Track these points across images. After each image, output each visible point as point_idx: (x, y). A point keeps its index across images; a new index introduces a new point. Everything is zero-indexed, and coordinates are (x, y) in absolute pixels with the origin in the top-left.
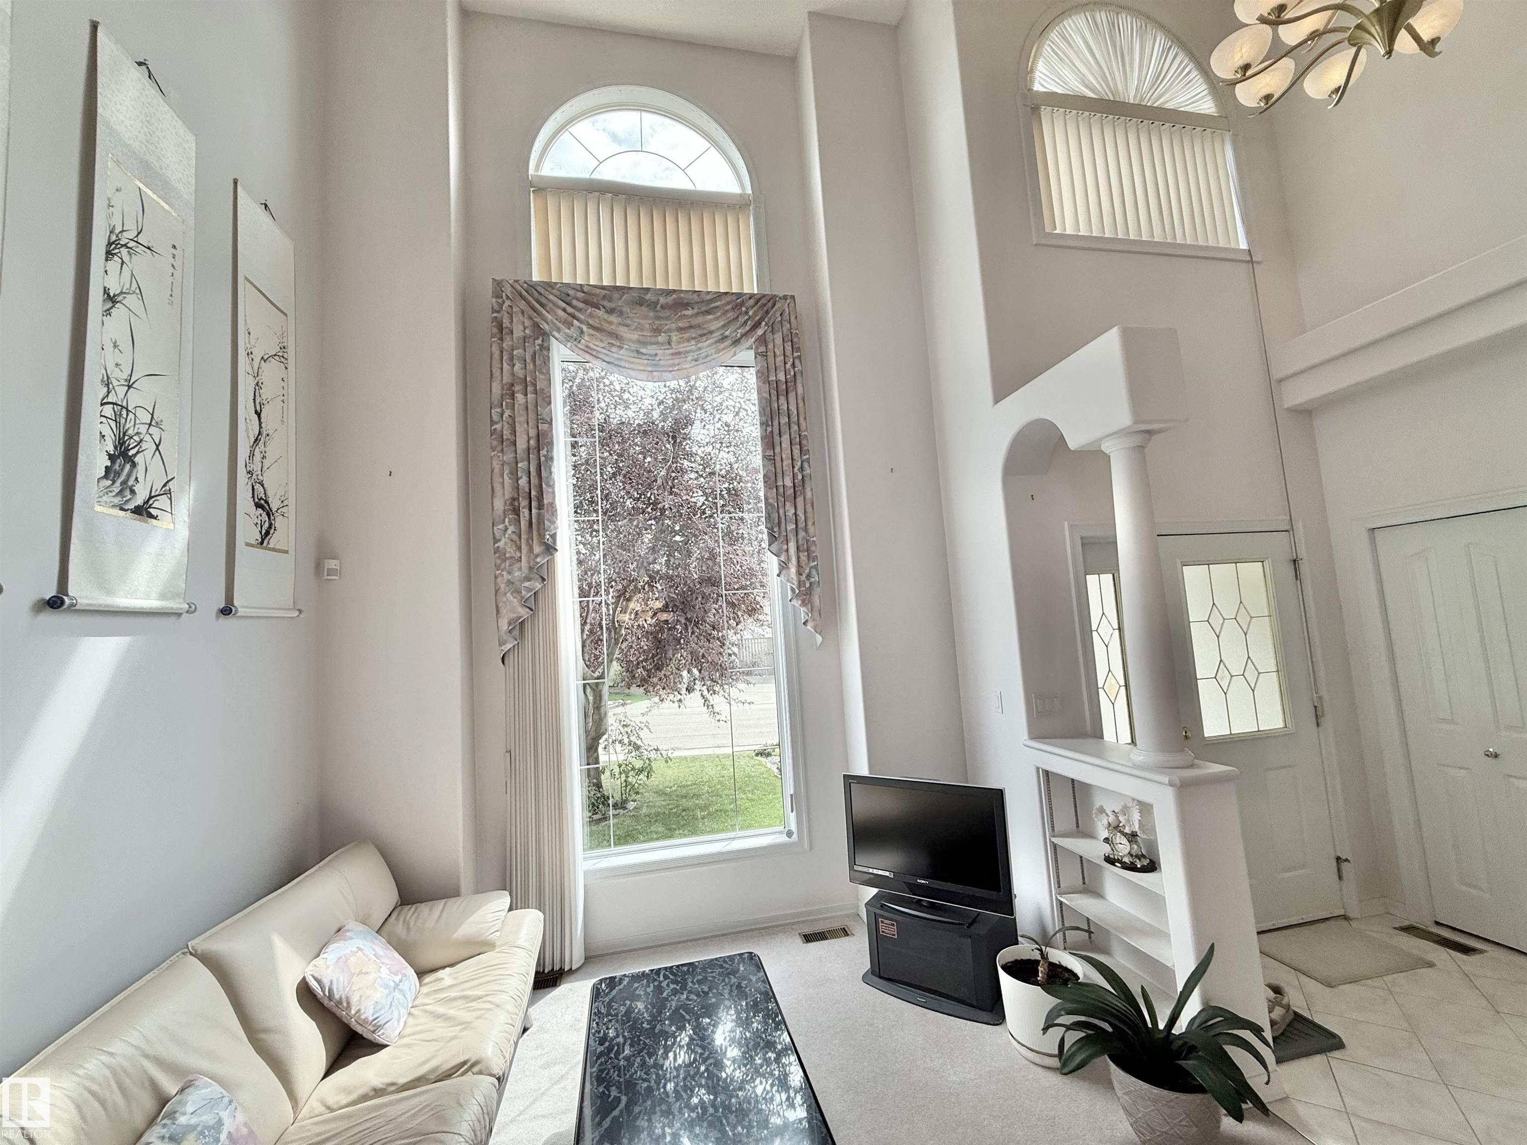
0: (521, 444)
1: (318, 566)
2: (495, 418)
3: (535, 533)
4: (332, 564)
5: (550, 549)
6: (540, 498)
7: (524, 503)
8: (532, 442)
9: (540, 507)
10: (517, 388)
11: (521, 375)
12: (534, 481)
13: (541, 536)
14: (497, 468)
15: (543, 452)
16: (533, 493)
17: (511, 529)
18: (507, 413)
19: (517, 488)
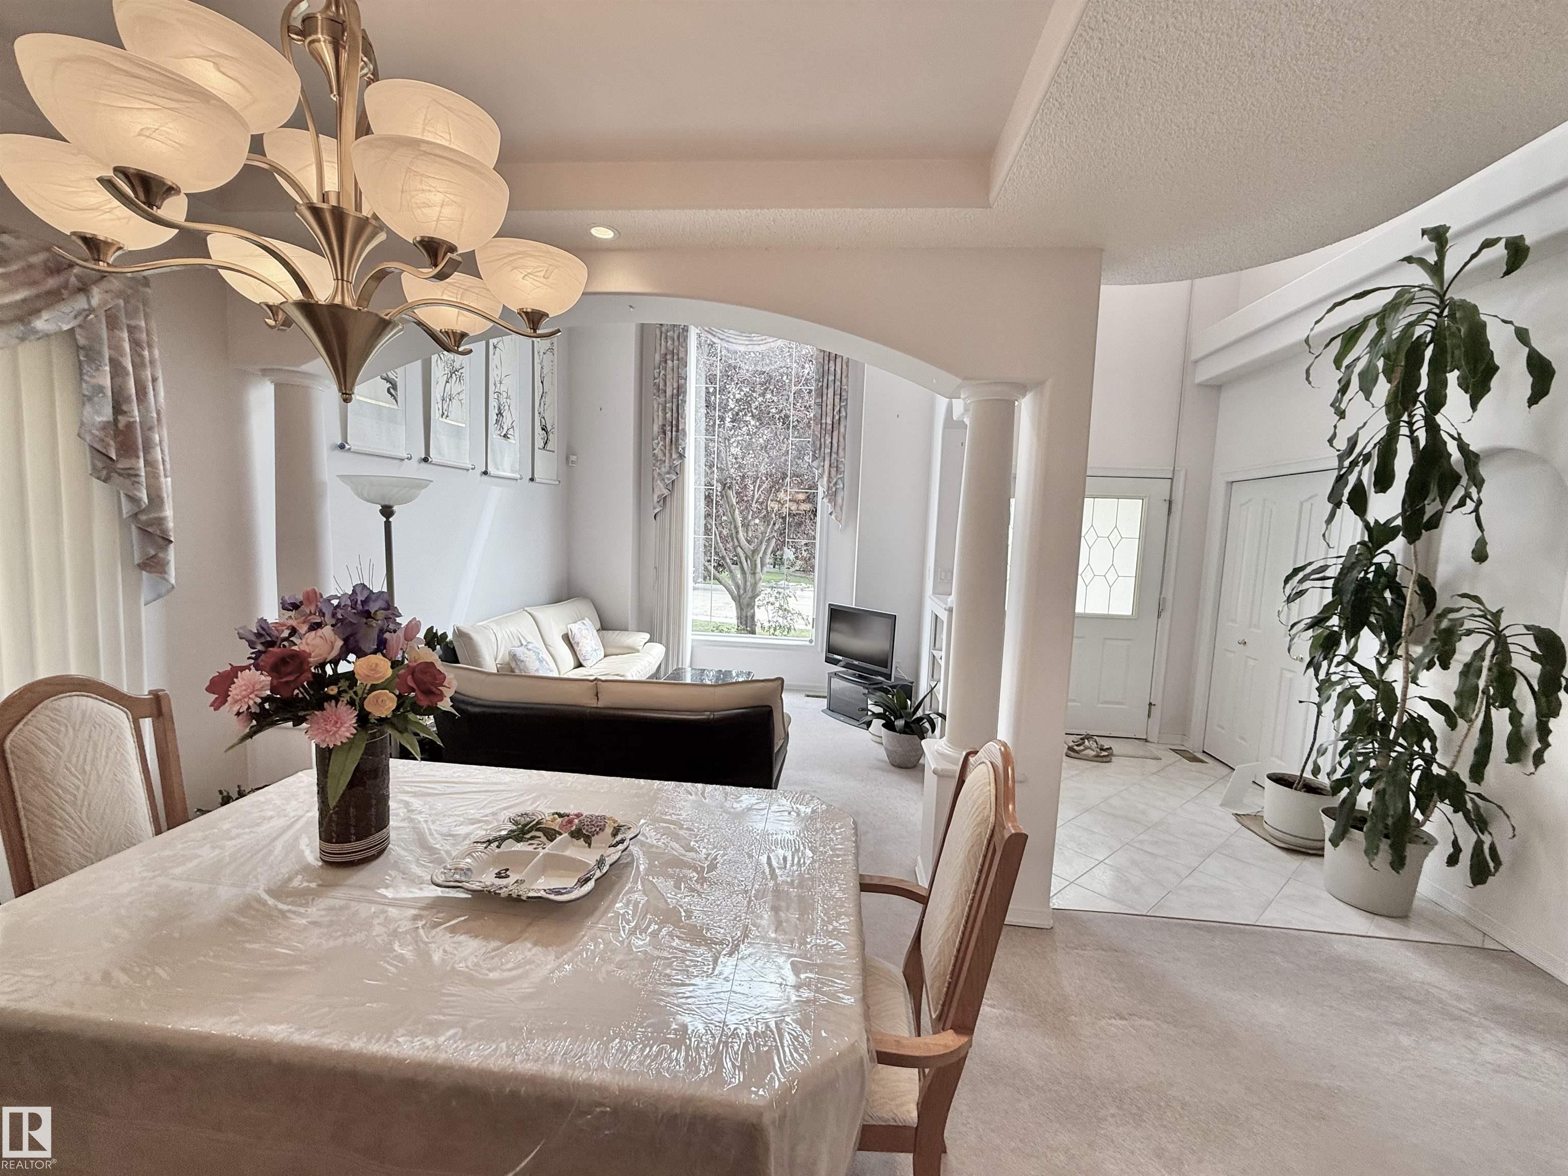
0: (669, 393)
1: (567, 458)
2: (656, 375)
3: (673, 446)
4: (573, 458)
5: (682, 456)
6: (677, 426)
7: (668, 428)
8: (675, 391)
9: (677, 431)
10: (668, 357)
11: (671, 349)
12: (675, 415)
13: (677, 448)
14: (656, 406)
15: (680, 398)
16: (674, 423)
17: (661, 443)
18: (663, 372)
19: (665, 418)
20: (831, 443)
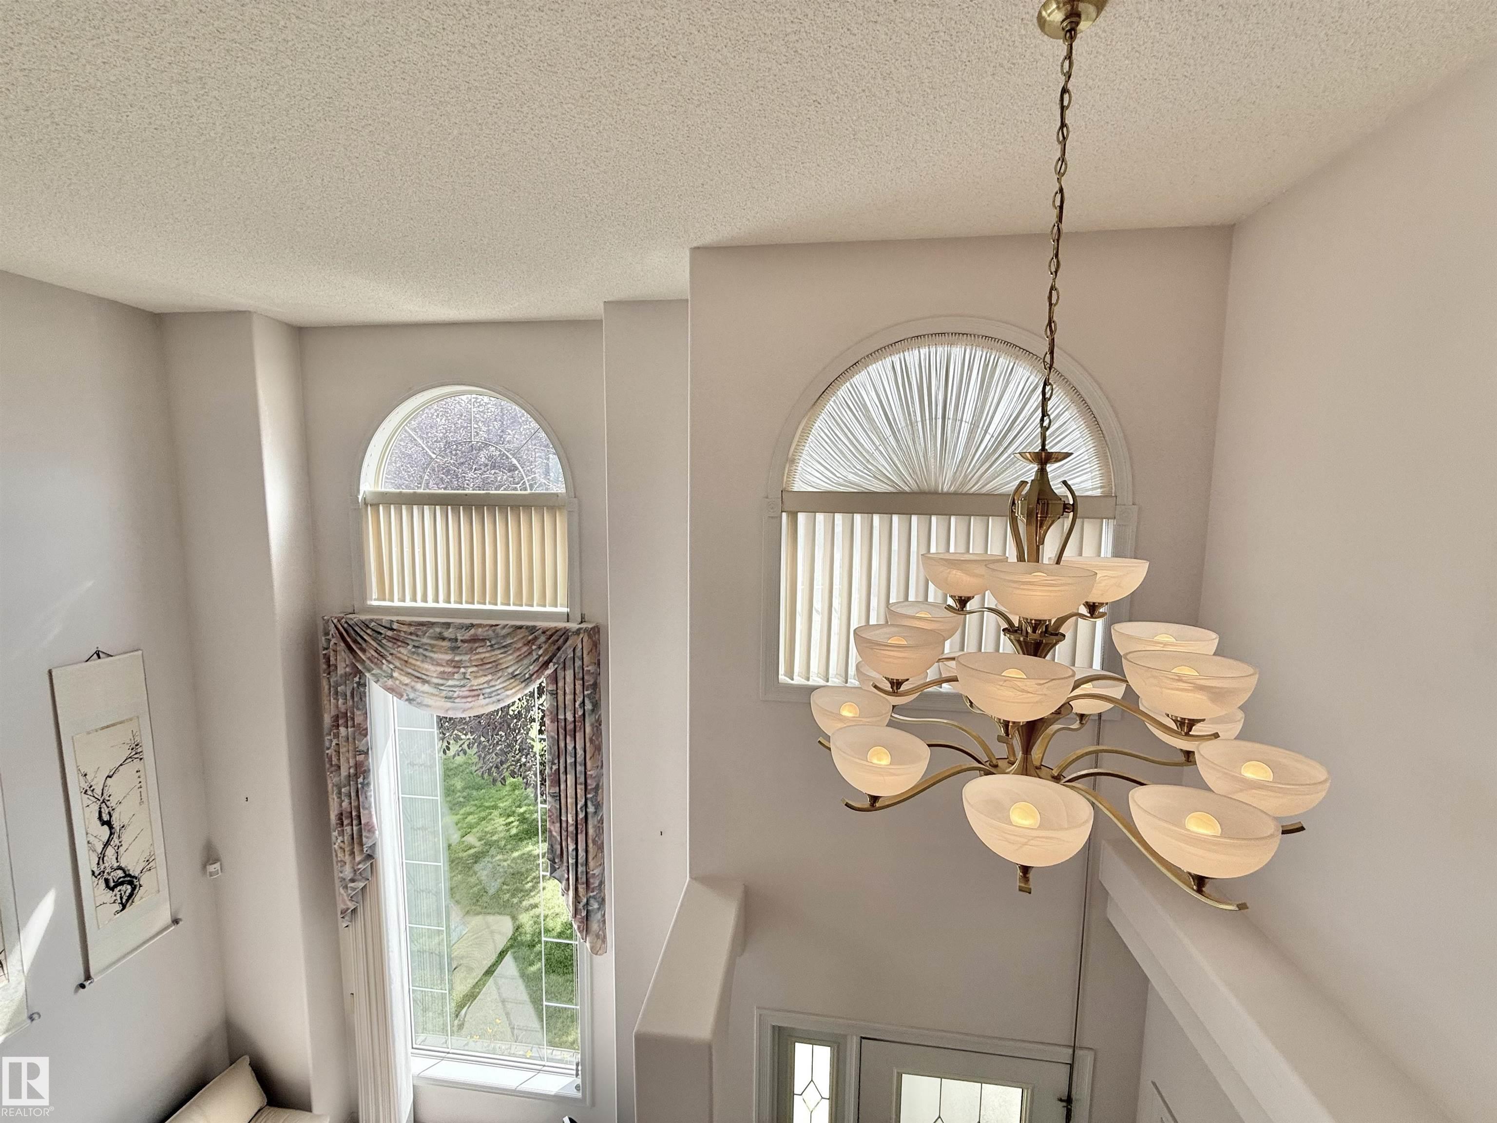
0: (344, 772)
2: (327, 744)
3: (357, 844)
4: (212, 868)
5: (369, 857)
6: (360, 819)
7: (347, 821)
8: (352, 771)
9: (360, 824)
11: (343, 710)
12: (354, 804)
13: (363, 848)
14: (330, 786)
15: (360, 780)
16: (354, 814)
18: (334, 742)
19: (342, 806)
20: (577, 849)
